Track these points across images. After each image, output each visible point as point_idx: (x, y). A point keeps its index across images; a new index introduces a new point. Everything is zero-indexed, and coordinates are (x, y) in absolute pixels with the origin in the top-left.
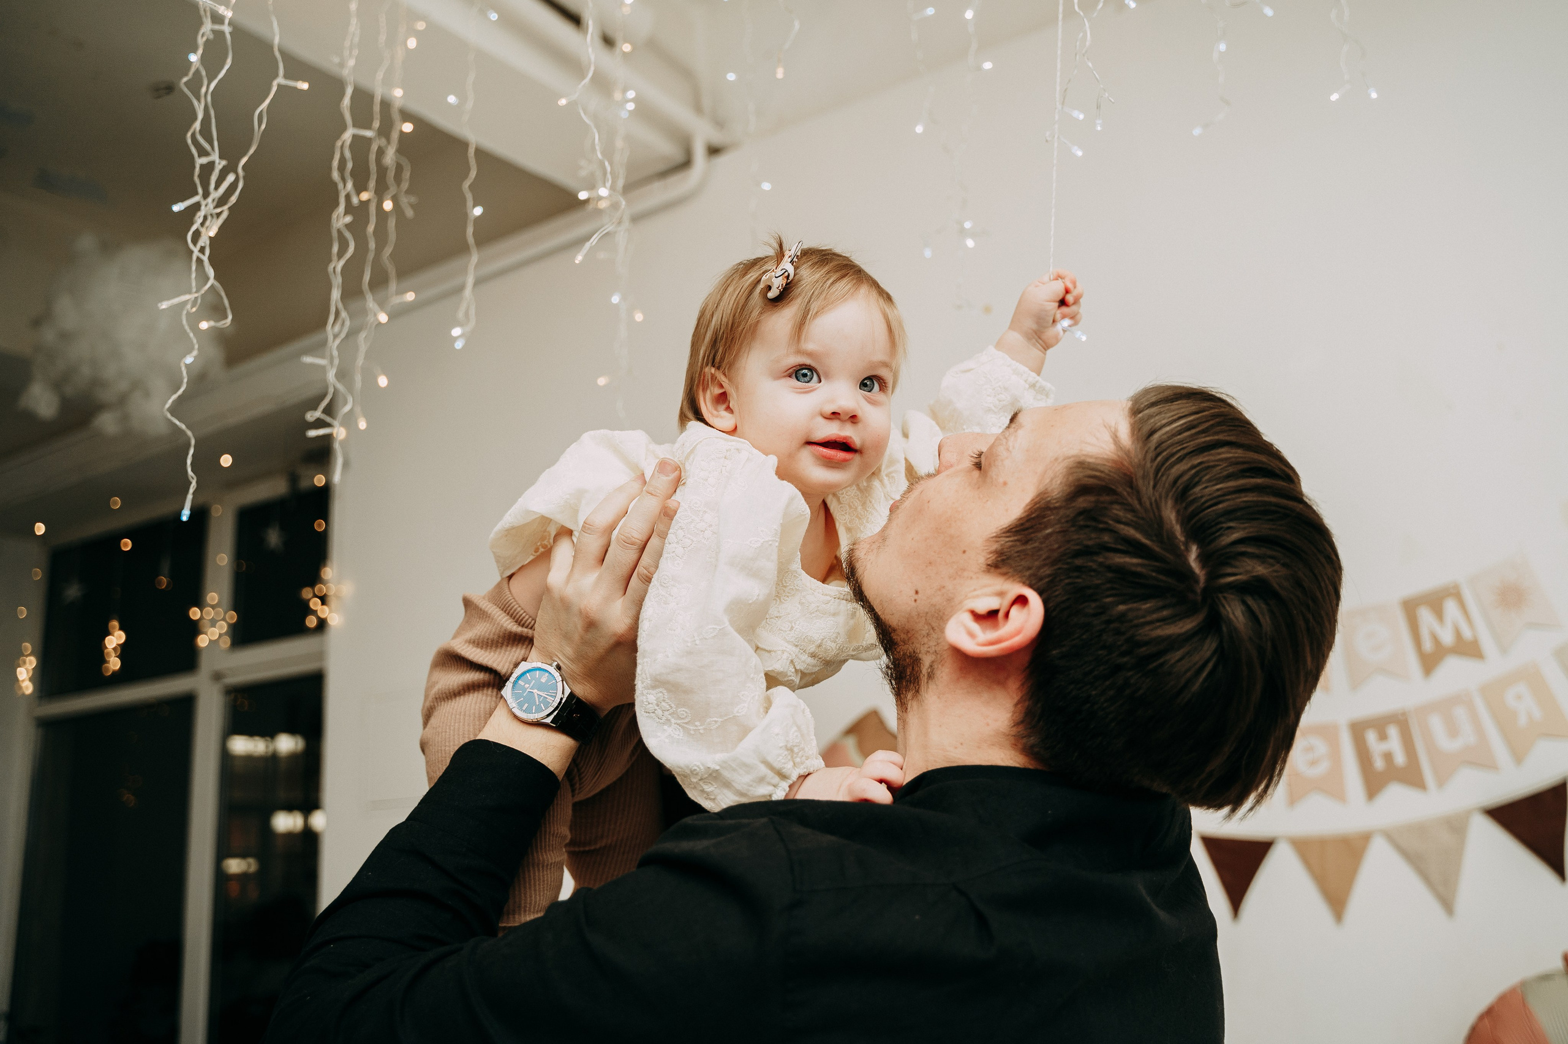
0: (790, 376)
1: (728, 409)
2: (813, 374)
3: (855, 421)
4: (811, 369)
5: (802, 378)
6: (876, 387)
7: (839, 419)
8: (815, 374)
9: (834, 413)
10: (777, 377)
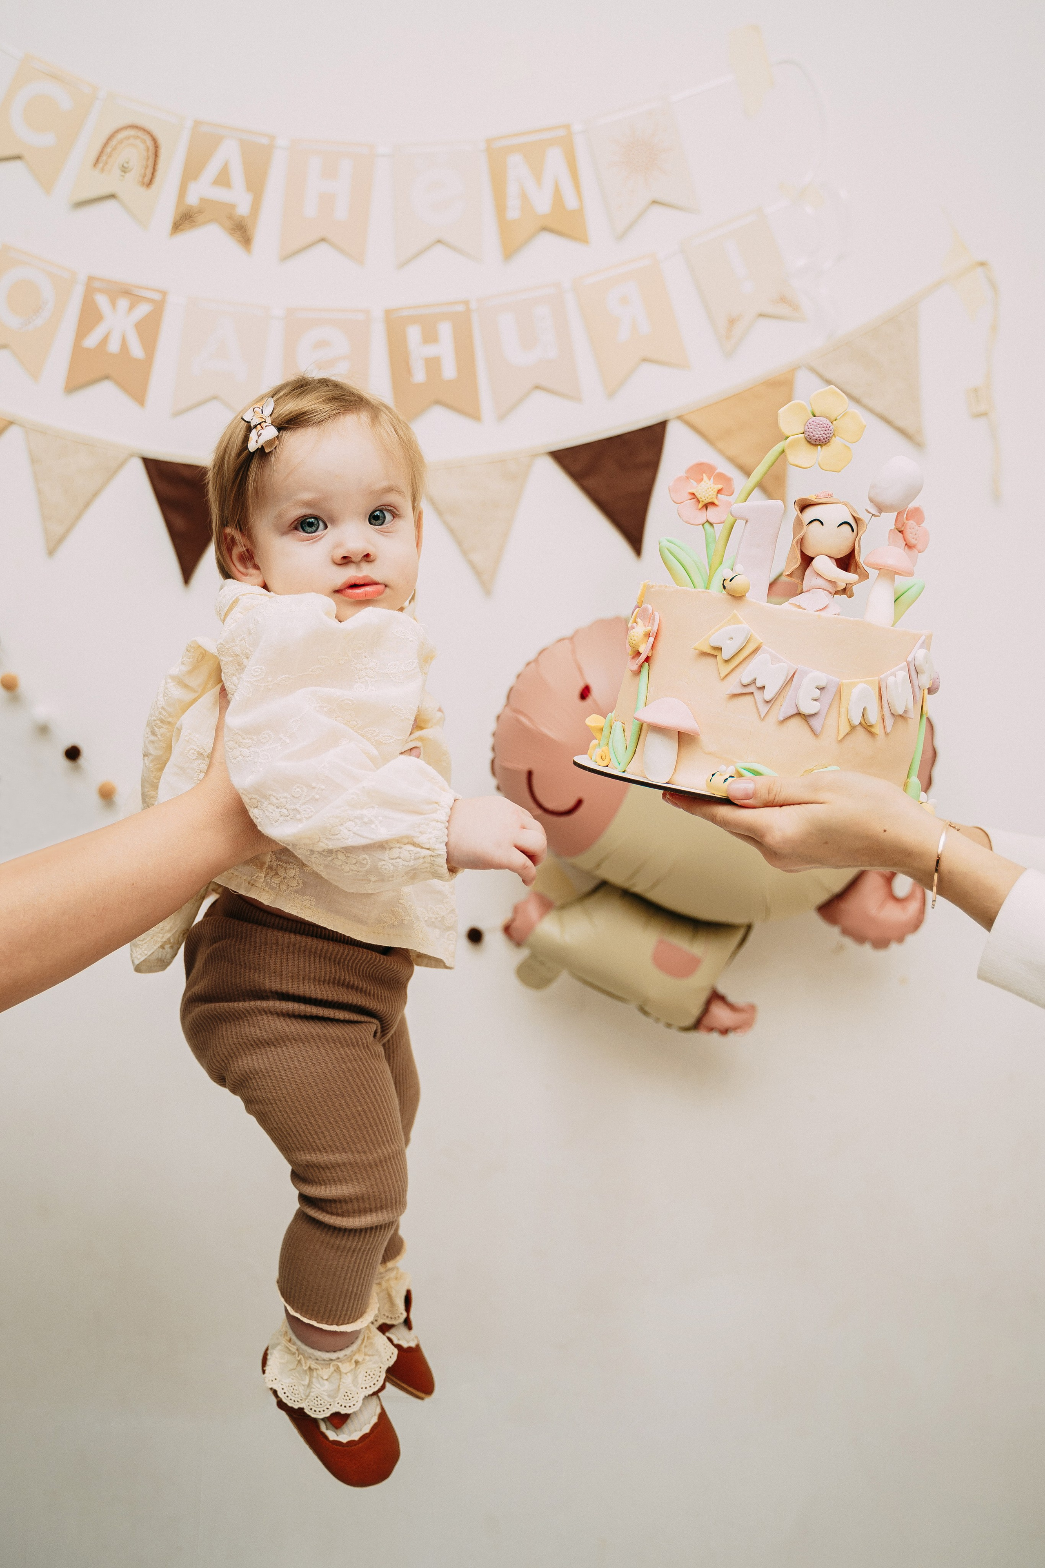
0: (296, 529)
1: (257, 567)
2: (318, 522)
3: (368, 559)
4: (317, 518)
5: (308, 529)
6: (388, 516)
7: (352, 562)
8: (320, 522)
9: (344, 558)
10: (284, 533)
